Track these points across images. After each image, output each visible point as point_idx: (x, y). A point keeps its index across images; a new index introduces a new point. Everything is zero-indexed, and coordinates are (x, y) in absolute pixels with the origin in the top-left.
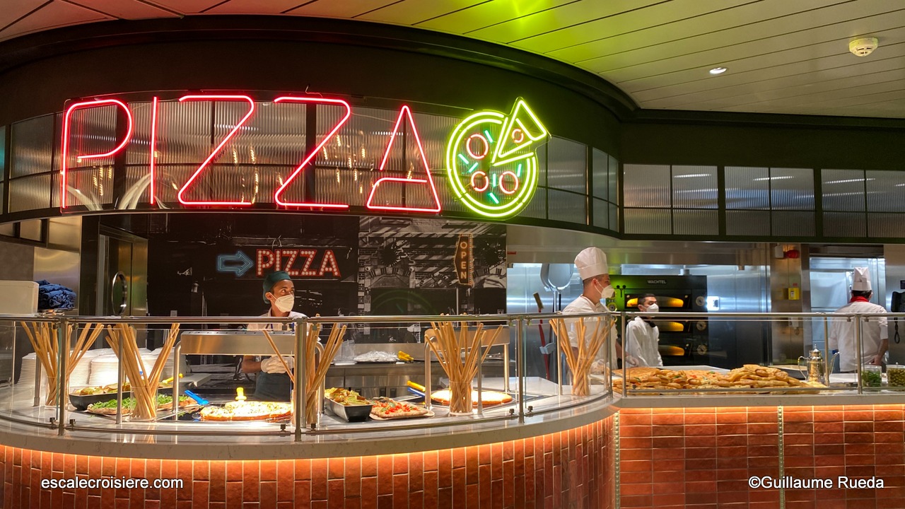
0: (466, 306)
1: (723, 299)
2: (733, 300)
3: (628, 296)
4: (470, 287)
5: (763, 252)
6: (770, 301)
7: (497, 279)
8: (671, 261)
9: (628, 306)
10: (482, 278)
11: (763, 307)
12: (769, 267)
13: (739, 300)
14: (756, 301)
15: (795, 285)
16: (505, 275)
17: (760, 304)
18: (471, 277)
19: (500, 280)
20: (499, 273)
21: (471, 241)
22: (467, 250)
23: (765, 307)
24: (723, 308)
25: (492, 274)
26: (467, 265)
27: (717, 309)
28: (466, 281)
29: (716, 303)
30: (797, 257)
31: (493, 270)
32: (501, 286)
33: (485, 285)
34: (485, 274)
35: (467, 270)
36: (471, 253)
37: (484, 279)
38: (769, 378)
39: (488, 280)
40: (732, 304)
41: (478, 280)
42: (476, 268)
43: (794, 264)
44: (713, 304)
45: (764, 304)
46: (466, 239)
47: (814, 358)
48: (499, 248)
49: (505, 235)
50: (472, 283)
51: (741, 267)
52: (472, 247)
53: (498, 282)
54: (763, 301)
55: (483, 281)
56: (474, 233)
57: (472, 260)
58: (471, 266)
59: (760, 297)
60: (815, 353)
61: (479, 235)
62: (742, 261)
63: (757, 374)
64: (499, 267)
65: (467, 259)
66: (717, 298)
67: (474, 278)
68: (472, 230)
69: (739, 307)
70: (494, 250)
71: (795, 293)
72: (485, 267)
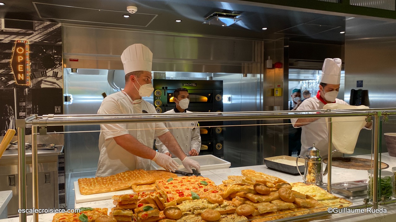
0: (24, 104)
1: (233, 97)
2: (240, 97)
3: (170, 95)
4: (28, 87)
5: (259, 65)
6: (262, 97)
7: (54, 80)
8: (204, 70)
9: (170, 101)
10: (40, 79)
11: (258, 101)
12: (262, 75)
13: (243, 97)
14: (254, 97)
15: (279, 86)
16: (61, 78)
17: (256, 99)
18: (28, 79)
19: (57, 82)
20: (55, 75)
21: (27, 47)
22: (24, 55)
23: (260, 101)
24: (234, 102)
25: (49, 76)
26: (24, 68)
27: (230, 103)
28: (24, 81)
29: (230, 99)
30: (281, 68)
31: (50, 72)
32: (58, 87)
33: (43, 86)
34: (42, 76)
35: (24, 72)
36: (28, 58)
37: (42, 80)
38: (270, 197)
39: (46, 81)
40: (239, 99)
41: (35, 81)
42: (33, 71)
43: (279, 72)
44: (227, 99)
45: (259, 99)
46: (23, 45)
47: (313, 157)
48: (55, 54)
49: (61, 43)
50: (30, 83)
51: (245, 74)
52: (28, 52)
53: (55, 83)
54: (258, 97)
55: (40, 82)
56: (30, 40)
57: (29, 64)
58: (29, 69)
59: (256, 95)
60: (314, 152)
61: (35, 42)
62: (246, 70)
63: (257, 193)
64: (55, 70)
65: (24, 63)
66: (230, 96)
67: (32, 79)
68: (28, 37)
69: (243, 101)
70: (50, 55)
71: (278, 91)
72: (42, 70)
